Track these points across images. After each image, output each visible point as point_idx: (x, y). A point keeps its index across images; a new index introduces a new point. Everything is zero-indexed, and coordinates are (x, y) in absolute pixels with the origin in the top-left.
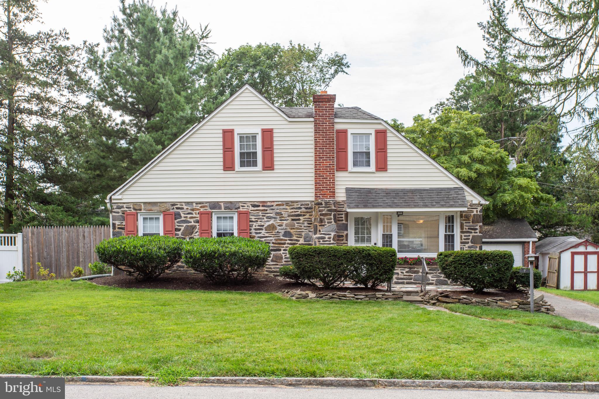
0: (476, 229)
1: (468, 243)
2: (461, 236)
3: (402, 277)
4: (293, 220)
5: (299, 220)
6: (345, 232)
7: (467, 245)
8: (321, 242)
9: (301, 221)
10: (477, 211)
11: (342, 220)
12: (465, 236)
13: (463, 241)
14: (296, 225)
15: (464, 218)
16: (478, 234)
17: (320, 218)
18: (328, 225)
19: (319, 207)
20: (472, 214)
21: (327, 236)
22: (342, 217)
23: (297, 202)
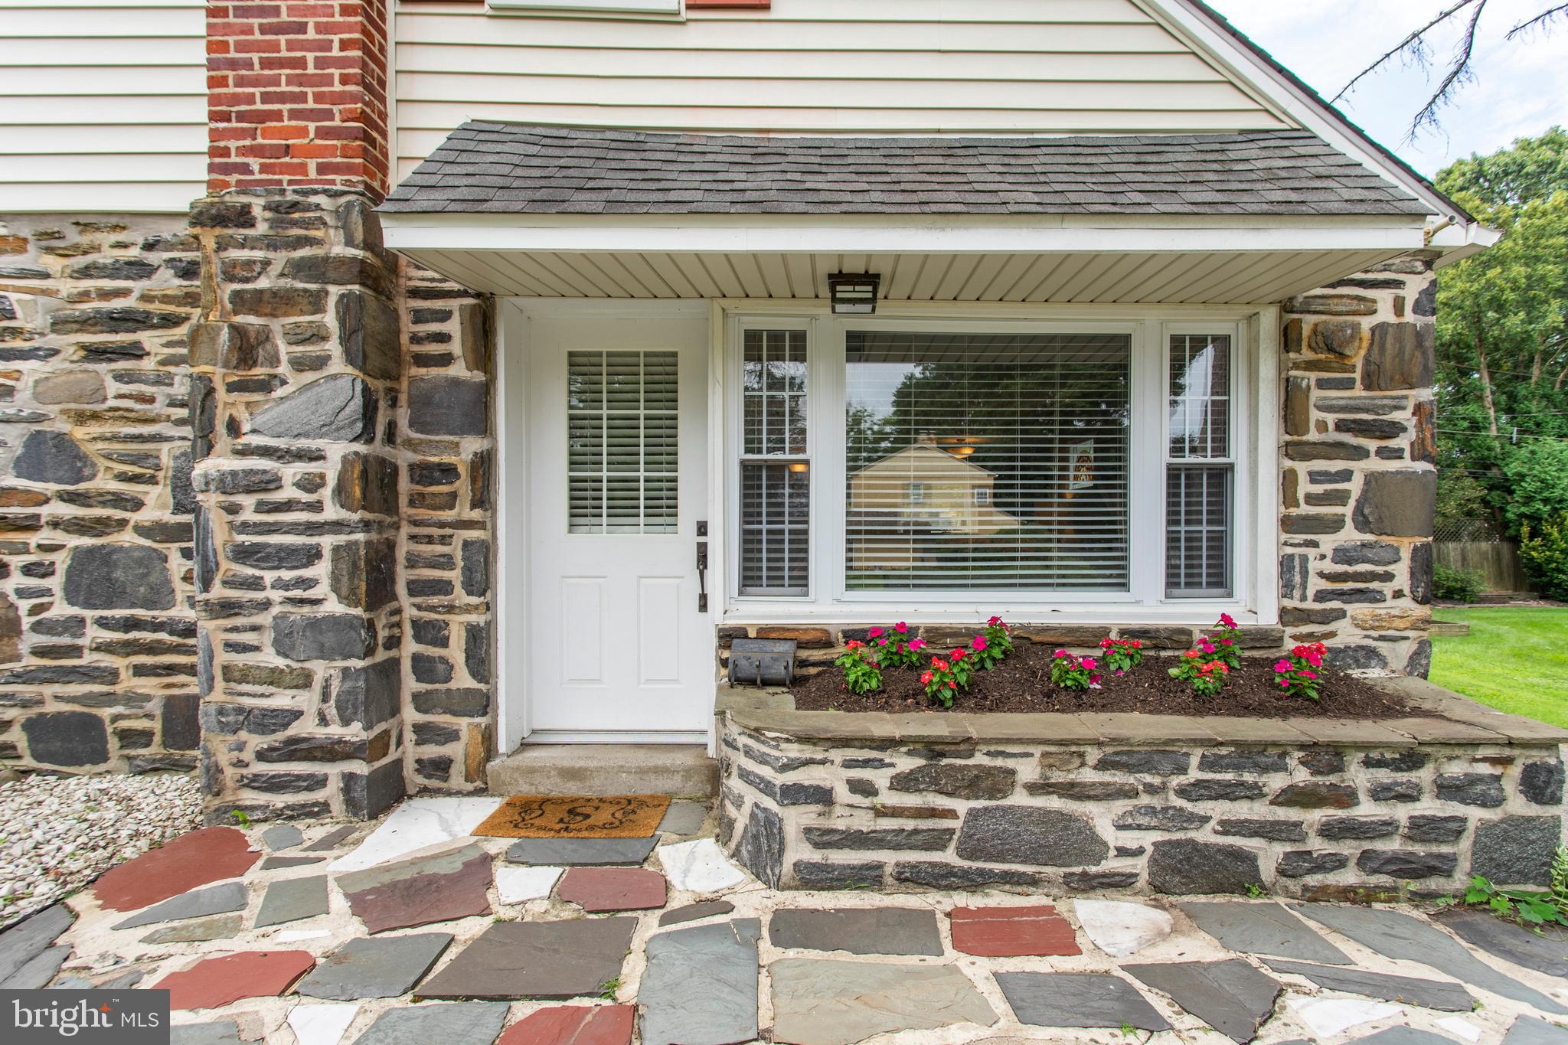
0: (1396, 429)
1: (1335, 525)
2: (1288, 481)
3: (864, 822)
4: (95, 353)
5: (135, 352)
6: (471, 445)
7: (1328, 543)
8: (249, 515)
9: (148, 364)
10: (1399, 307)
11: (446, 360)
12: (1315, 477)
13: (1305, 509)
14: (113, 387)
15: (1307, 354)
16: (1407, 464)
17: (237, 331)
18: (296, 381)
19: (221, 247)
20: (1366, 323)
21: (291, 472)
22: (443, 338)
23: (119, 221)
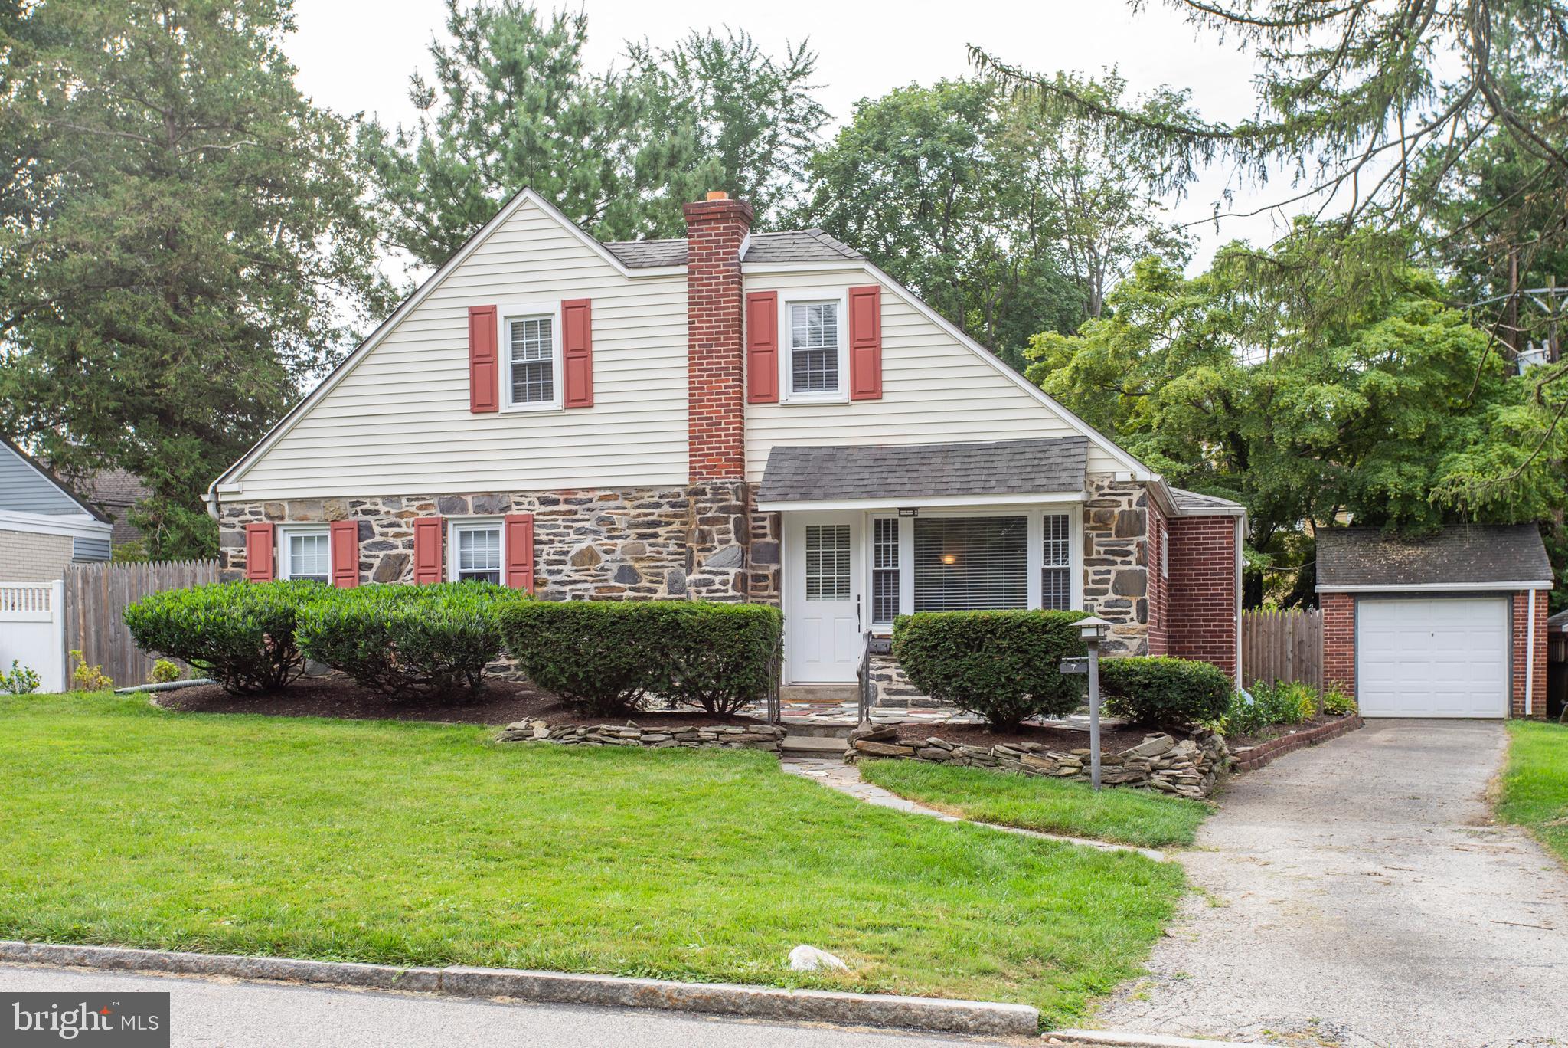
0: (1128, 553)
1: (1105, 592)
2: (1086, 574)
4: (641, 536)
5: (656, 535)
6: (774, 567)
7: (1102, 599)
8: (704, 594)
9: (660, 540)
10: (1130, 503)
11: (764, 535)
12: (1096, 573)
13: (1092, 586)
14: (648, 548)
15: (1092, 524)
16: (1134, 567)
17: (701, 531)
18: (720, 548)
19: (697, 502)
20: (1117, 511)
21: (718, 579)
22: (764, 527)
23: (650, 488)
